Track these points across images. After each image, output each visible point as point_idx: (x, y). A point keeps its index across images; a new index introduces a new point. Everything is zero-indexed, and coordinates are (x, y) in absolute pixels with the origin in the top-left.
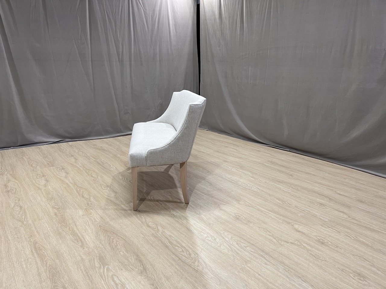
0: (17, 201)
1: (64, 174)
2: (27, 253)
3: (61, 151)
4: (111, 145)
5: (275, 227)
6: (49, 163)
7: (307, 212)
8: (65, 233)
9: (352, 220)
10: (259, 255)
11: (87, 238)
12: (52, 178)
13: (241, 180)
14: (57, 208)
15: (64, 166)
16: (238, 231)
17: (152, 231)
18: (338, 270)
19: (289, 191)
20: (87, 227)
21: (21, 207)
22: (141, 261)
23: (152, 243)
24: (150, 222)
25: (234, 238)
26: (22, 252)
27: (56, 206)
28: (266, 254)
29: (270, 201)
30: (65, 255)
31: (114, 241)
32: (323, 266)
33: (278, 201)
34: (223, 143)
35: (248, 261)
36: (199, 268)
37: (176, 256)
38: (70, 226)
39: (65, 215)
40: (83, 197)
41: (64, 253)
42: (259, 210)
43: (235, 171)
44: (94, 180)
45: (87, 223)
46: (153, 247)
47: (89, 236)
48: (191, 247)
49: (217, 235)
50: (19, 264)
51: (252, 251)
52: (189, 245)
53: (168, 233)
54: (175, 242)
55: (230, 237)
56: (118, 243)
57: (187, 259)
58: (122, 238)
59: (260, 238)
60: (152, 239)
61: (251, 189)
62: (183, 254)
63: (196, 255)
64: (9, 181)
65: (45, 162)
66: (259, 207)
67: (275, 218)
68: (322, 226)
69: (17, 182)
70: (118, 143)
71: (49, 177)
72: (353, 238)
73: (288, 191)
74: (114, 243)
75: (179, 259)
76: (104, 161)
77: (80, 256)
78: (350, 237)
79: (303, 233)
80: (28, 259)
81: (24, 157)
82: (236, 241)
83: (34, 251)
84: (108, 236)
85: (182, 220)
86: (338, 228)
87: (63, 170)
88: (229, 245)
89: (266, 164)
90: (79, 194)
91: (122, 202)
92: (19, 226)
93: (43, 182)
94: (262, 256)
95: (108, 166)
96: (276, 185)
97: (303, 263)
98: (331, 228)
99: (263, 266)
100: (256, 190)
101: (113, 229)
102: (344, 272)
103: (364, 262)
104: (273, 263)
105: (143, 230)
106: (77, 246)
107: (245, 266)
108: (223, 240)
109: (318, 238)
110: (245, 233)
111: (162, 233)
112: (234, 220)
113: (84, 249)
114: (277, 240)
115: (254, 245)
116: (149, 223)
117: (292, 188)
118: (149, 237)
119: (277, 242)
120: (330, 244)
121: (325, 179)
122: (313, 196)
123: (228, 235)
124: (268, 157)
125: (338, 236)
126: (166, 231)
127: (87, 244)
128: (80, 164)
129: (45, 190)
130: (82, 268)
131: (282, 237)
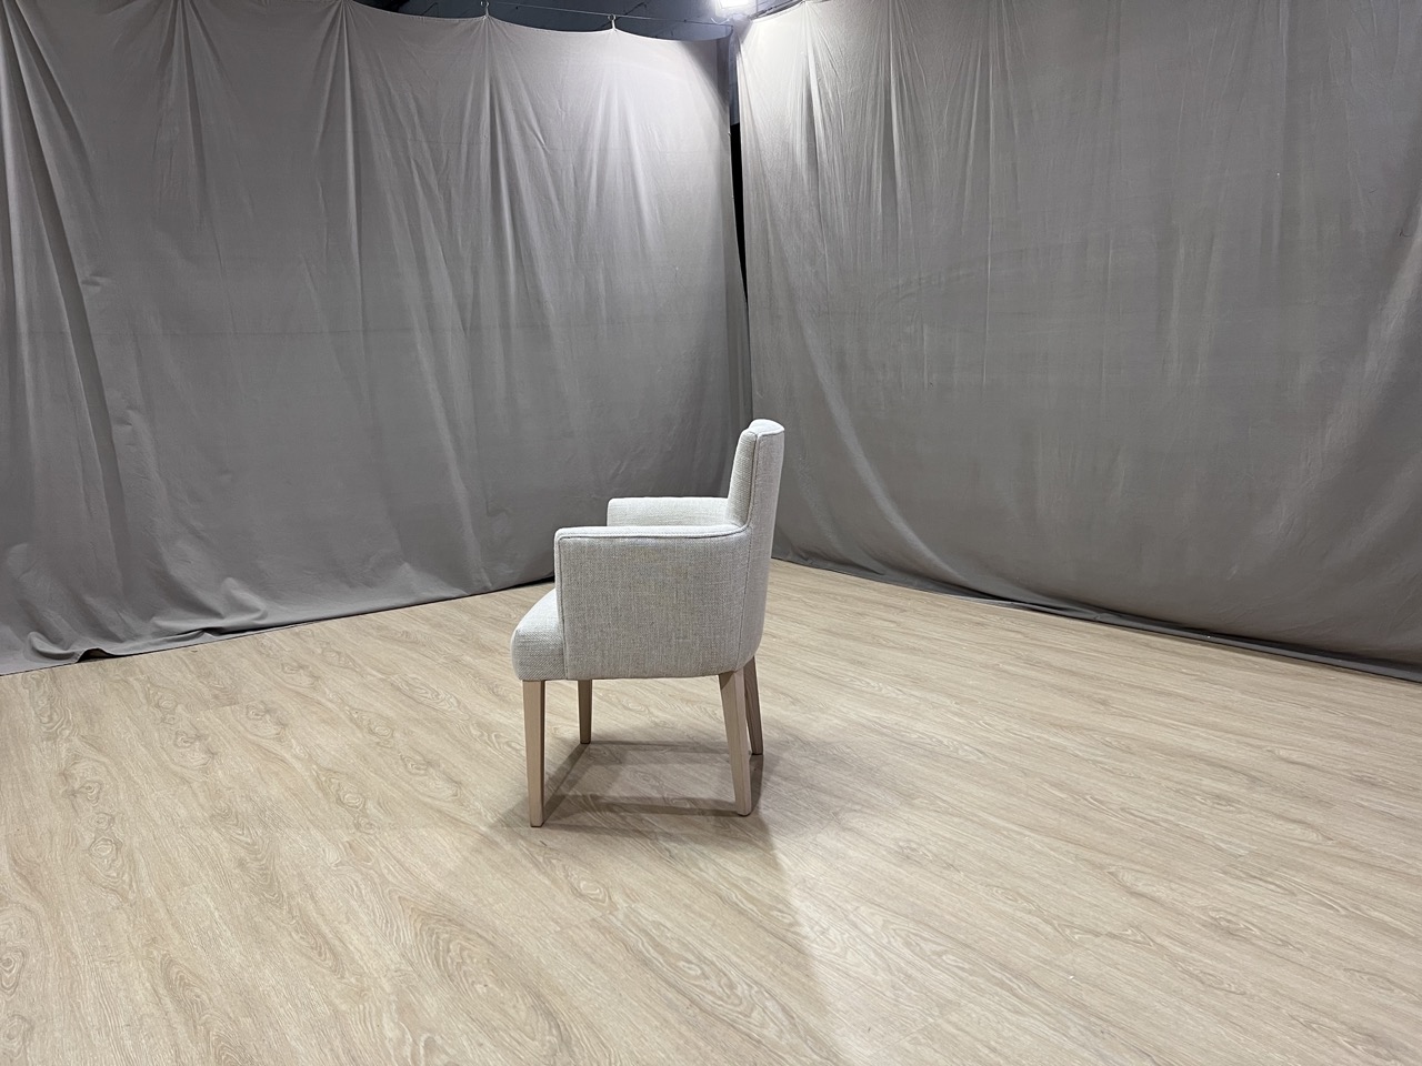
0: (104, 826)
1: (272, 730)
2: (140, 997)
3: (261, 653)
4: (439, 626)
5: (1049, 882)
6: (217, 692)
7: (1165, 825)
8: (274, 928)
9: (1337, 850)
10: (988, 980)
11: (355, 941)
12: (229, 742)
13: (920, 726)
14: (248, 844)
15: (273, 702)
16: (911, 900)
17: (592, 910)
18: (1292, 1026)
19: (1097, 755)
20: (353, 902)
21: (118, 845)
22: (550, 1015)
23: (589, 950)
24: (583, 879)
25: (894, 926)
26: (121, 994)
27: (242, 838)
28: (1016, 978)
29: (1027, 795)
30: (275, 999)
31: (451, 947)
32: (1235, 1014)
33: (1057, 793)
34: (846, 601)
35: (950, 1002)
36: (765, 1032)
37: (679, 991)
38: (292, 903)
39: (274, 866)
40: (340, 801)
41: (273, 994)
42: (984, 824)
43: (894, 695)
44: (378, 743)
45: (355, 889)
46: (593, 962)
47: (361, 934)
48: (734, 959)
49: (831, 916)
50: (108, 1035)
51: (962, 969)
52: (727, 953)
53: (648, 915)
54: (675, 944)
55: (881, 923)
56: (465, 953)
57: (721, 1003)
58: (481, 937)
59: (993, 922)
60: (592, 936)
61: (955, 755)
62: (704, 985)
63: (756, 989)
64: (76, 758)
65: (205, 690)
66: (985, 815)
67: (1046, 850)
68: (1225, 873)
69: (105, 760)
70: (465, 618)
71: (219, 740)
72: (1343, 912)
73: (1092, 758)
74: (452, 954)
75: (692, 1001)
76: (413, 679)
77: (330, 1004)
78: (1332, 908)
79: (1153, 900)
80: (141, 1019)
81: (131, 679)
82: (903, 933)
83: (162, 991)
84: (431, 932)
85: (701, 870)
86: (1286, 878)
87: (268, 717)
88: (875, 951)
89: (1006, 667)
90: (326, 794)
91: (480, 814)
92: (109, 909)
93: (197, 757)
94: (1001, 984)
95: (429, 696)
96: (1046, 736)
97: (1158, 1006)
98: (1261, 880)
99: (1006, 1018)
100: (974, 758)
101: (447, 906)
102: (1314, 1030)
103: (1389, 993)
104: (1044, 1006)
105: (558, 908)
106: (319, 968)
107: (940, 1021)
108: (854, 933)
109: (1213, 914)
110: (936, 906)
111: (627, 916)
112: (894, 861)
113: (343, 977)
114: (1056, 929)
115: (969, 947)
116: (579, 883)
117: (1108, 745)
118: (579, 928)
119: (1057, 934)
120: (1258, 933)
121: (1230, 709)
122: (1188, 771)
123: (873, 914)
124: (1015, 645)
125: (1287, 905)
126: (641, 908)
127: (353, 960)
128: (328, 692)
129: (205, 782)
130: (337, 1043)
131: (1073, 915)
